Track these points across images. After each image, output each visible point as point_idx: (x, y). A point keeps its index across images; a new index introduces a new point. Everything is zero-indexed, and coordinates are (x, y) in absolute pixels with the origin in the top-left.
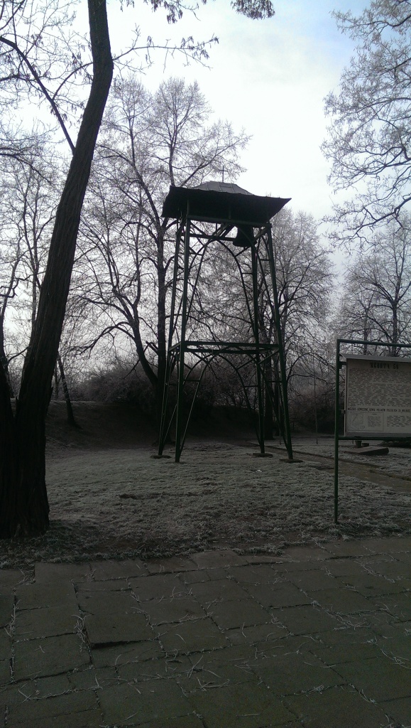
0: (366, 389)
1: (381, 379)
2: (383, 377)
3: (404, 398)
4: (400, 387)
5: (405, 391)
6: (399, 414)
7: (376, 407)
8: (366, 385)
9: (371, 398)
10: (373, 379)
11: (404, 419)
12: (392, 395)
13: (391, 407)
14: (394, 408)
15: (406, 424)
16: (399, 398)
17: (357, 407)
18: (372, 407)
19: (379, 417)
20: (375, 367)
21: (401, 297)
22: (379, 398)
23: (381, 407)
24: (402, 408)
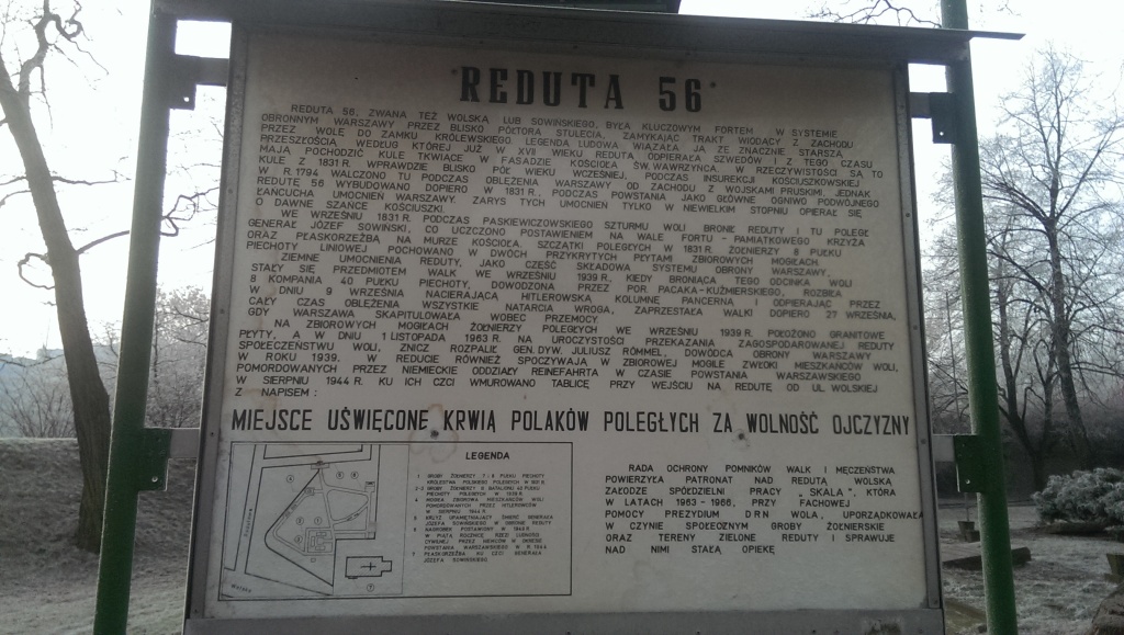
0: (410, 261)
1: (545, 186)
2: (563, 168)
3: (761, 323)
4: (721, 245)
5: (762, 268)
6: (716, 452)
7: (501, 402)
8: (416, 227)
9: (457, 332)
10: (476, 184)
11: (764, 493)
12: (649, 305)
13: (642, 397)
14: (667, 402)
15: (789, 532)
16: (710, 323)
17: (323, 397)
18: (464, 395)
19: (535, 480)
20: (498, 98)
21: (1062, 211)
22: (533, 325)
23: (545, 397)
24: (740, 405)
